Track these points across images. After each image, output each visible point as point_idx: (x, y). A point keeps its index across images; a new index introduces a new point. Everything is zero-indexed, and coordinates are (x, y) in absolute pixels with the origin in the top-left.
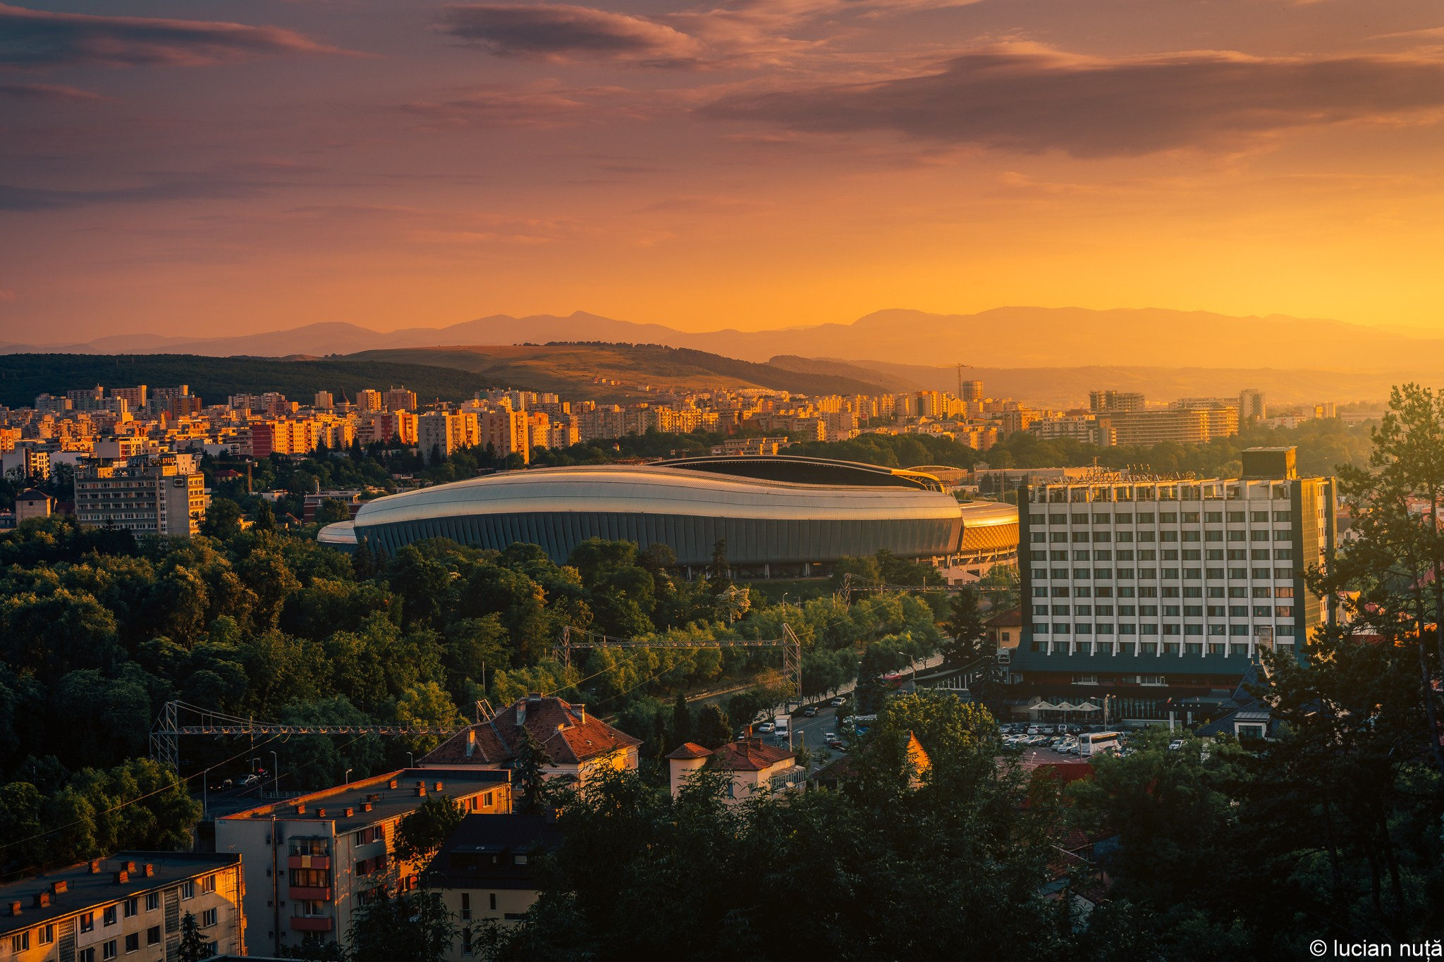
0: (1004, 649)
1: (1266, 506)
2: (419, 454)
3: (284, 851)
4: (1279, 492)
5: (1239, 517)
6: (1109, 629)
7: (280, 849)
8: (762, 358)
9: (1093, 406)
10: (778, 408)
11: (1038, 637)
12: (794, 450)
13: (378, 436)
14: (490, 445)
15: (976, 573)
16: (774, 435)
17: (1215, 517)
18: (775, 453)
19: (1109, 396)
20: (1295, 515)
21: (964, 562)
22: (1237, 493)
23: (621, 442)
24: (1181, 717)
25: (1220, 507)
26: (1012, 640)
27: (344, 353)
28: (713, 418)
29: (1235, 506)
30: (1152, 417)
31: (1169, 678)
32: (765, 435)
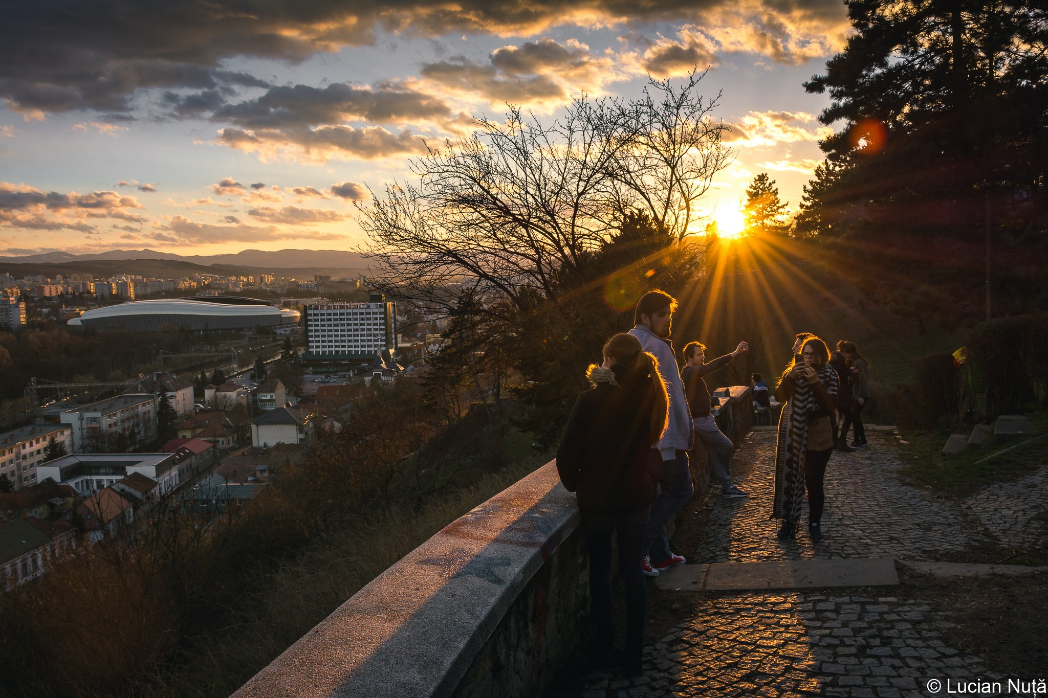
0: (300, 353)
1: (377, 310)
2: (97, 296)
3: (84, 422)
4: (381, 306)
5: (369, 313)
6: (332, 347)
7: (83, 421)
8: (209, 265)
9: (316, 280)
10: (216, 280)
11: (311, 350)
12: (222, 294)
13: (81, 290)
14: (122, 293)
15: (286, 331)
16: (215, 289)
17: (362, 314)
18: (217, 295)
19: (320, 277)
20: (385, 313)
21: (282, 328)
22: (368, 307)
23: (165, 292)
24: (354, 371)
25: (363, 311)
26: (301, 352)
27: (65, 262)
28: (195, 284)
29: (368, 310)
30: (334, 284)
31: (350, 360)
32: (213, 289)
